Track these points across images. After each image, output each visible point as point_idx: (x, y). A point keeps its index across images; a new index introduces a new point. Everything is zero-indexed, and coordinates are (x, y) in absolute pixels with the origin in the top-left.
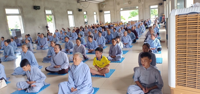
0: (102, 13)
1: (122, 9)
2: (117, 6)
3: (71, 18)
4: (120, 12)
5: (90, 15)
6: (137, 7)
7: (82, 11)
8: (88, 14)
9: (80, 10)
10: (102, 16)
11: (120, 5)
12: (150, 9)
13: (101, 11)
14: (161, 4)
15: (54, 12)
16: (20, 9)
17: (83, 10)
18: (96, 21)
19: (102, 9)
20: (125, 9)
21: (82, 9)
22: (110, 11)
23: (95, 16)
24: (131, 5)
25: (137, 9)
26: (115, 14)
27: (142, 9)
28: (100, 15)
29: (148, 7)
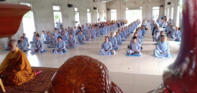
1: (127, 9)
2: (123, 5)
3: (89, 15)
4: (125, 11)
5: (101, 13)
6: (141, 8)
8: (99, 12)
9: (95, 8)
10: (109, 14)
11: (126, 5)
12: (152, 10)
13: (108, 10)
14: (162, 6)
18: (104, 18)
19: (109, 7)
20: (130, 9)
22: (116, 10)
23: (104, 13)
24: (136, 5)
25: (141, 9)
26: (121, 12)
27: (145, 9)
28: (107, 13)
29: (151, 8)
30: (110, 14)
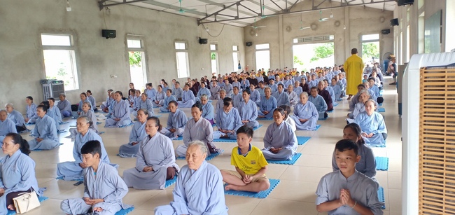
0: (250, 48)
1: (296, 41)
2: (286, 33)
4: (291, 47)
5: (224, 53)
6: (331, 37)
7: (206, 43)
8: (220, 50)
9: (202, 41)
10: (250, 56)
11: (293, 31)
12: (361, 42)
13: (248, 44)
14: (386, 32)
15: (145, 45)
16: (72, 36)
17: (208, 41)
18: (237, 66)
19: (250, 38)
20: (304, 40)
21: (206, 40)
22: (268, 45)
23: (235, 55)
24: (318, 31)
25: (332, 41)
26: (281, 50)
27: (342, 41)
28: (246, 53)
29: (357, 38)
30: (254, 55)
